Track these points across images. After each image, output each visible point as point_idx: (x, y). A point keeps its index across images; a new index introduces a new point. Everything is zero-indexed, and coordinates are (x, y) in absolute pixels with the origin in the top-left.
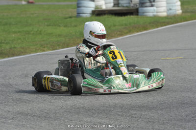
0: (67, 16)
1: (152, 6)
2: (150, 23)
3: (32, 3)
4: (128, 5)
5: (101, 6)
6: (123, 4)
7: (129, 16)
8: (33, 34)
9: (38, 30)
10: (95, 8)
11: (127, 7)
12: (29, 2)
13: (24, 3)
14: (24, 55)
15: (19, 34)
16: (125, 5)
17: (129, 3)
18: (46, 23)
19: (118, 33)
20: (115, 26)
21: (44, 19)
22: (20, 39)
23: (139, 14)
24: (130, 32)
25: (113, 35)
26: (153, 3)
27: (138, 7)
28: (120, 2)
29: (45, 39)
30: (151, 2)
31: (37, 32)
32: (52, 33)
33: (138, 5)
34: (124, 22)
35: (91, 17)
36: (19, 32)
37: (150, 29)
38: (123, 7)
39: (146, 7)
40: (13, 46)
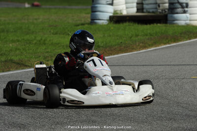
0: (79, 22)
1: (185, 12)
2: (181, 34)
3: (37, 6)
4: (154, 10)
5: (121, 11)
6: (149, 9)
7: (155, 25)
8: (36, 43)
9: (41, 39)
10: (114, 14)
11: (153, 12)
12: (33, 5)
13: (27, 5)
14: (23, 69)
15: (17, 43)
16: (151, 10)
17: (156, 8)
18: (52, 31)
19: (141, 44)
20: (137, 36)
21: (50, 26)
22: (19, 49)
23: (169, 22)
24: (155, 44)
25: (135, 47)
26: (186, 9)
27: (166, 13)
28: (145, 6)
29: (49, 50)
30: (183, 7)
31: (40, 41)
32: (58, 44)
33: (167, 10)
34: (149, 32)
35: (108, 24)
36: (18, 41)
37: (181, 41)
38: (149, 12)
39: (177, 13)
40: (9, 58)
